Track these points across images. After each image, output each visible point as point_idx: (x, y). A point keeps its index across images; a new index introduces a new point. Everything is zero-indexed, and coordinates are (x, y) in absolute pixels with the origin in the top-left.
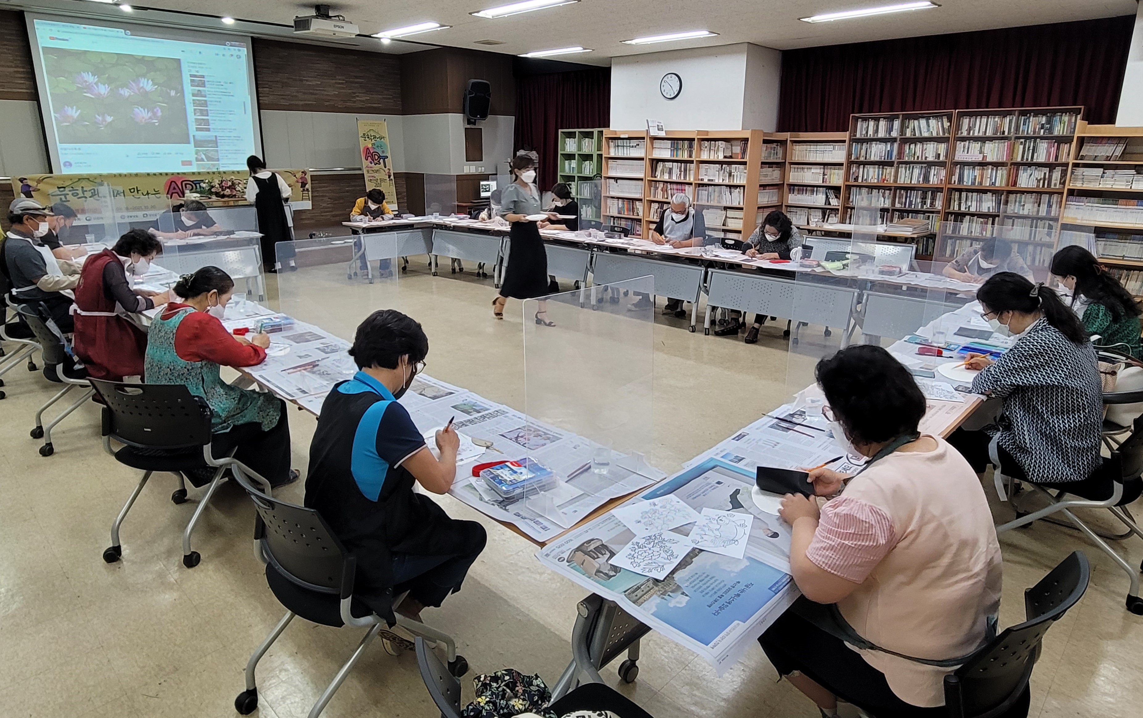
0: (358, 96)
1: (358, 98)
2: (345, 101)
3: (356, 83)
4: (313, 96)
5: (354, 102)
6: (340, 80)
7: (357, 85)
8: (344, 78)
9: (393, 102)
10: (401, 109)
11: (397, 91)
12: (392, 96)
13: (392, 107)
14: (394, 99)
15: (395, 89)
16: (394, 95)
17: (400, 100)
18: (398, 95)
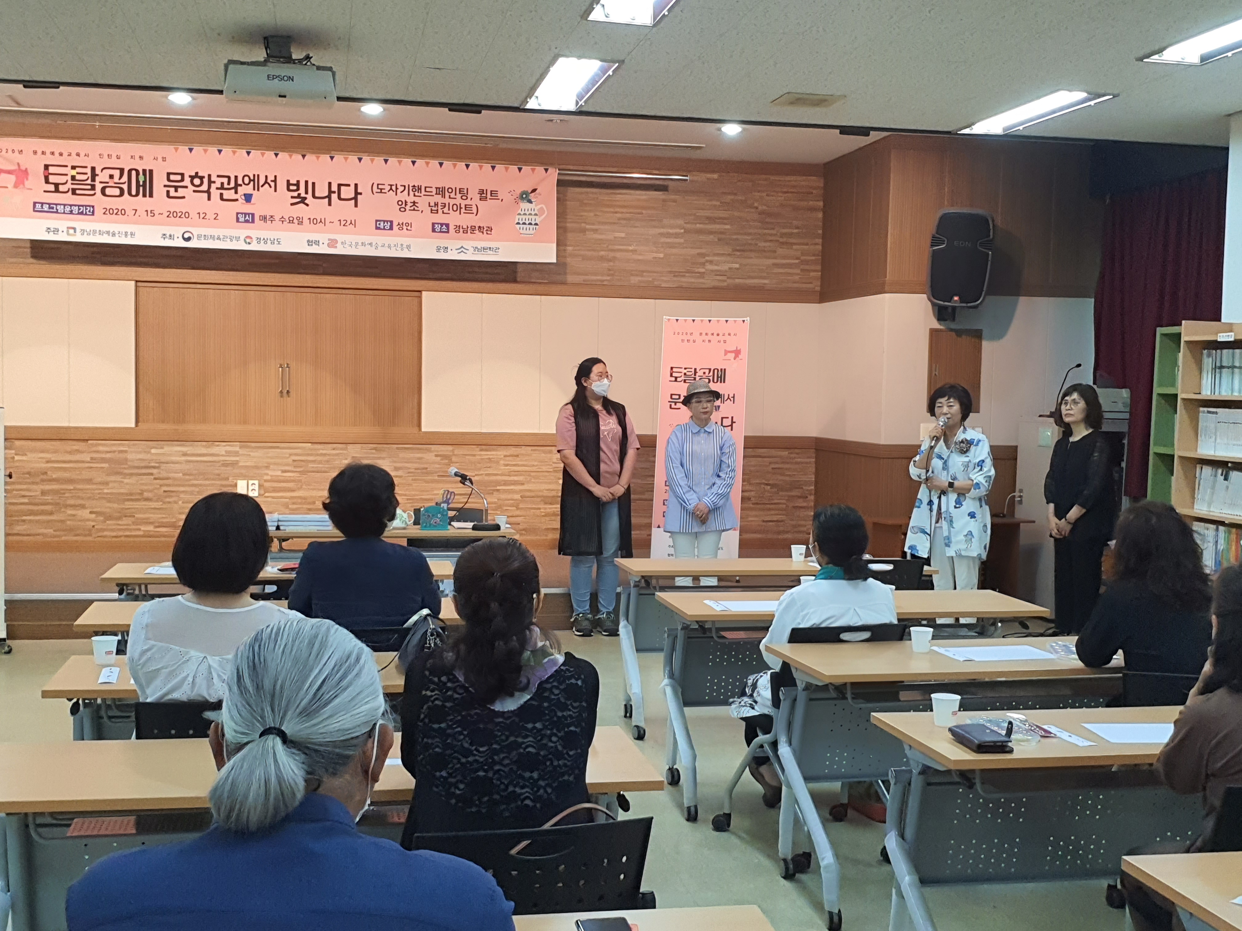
0: (711, 262)
1: (709, 267)
2: (676, 274)
3: (711, 233)
4: (606, 265)
5: (702, 275)
6: (672, 227)
7: (712, 237)
8: (680, 222)
9: (798, 274)
10: (818, 289)
11: (812, 247)
12: (797, 259)
13: (796, 285)
14: (802, 267)
15: (807, 244)
16: (802, 258)
17: (819, 267)
18: (813, 258)
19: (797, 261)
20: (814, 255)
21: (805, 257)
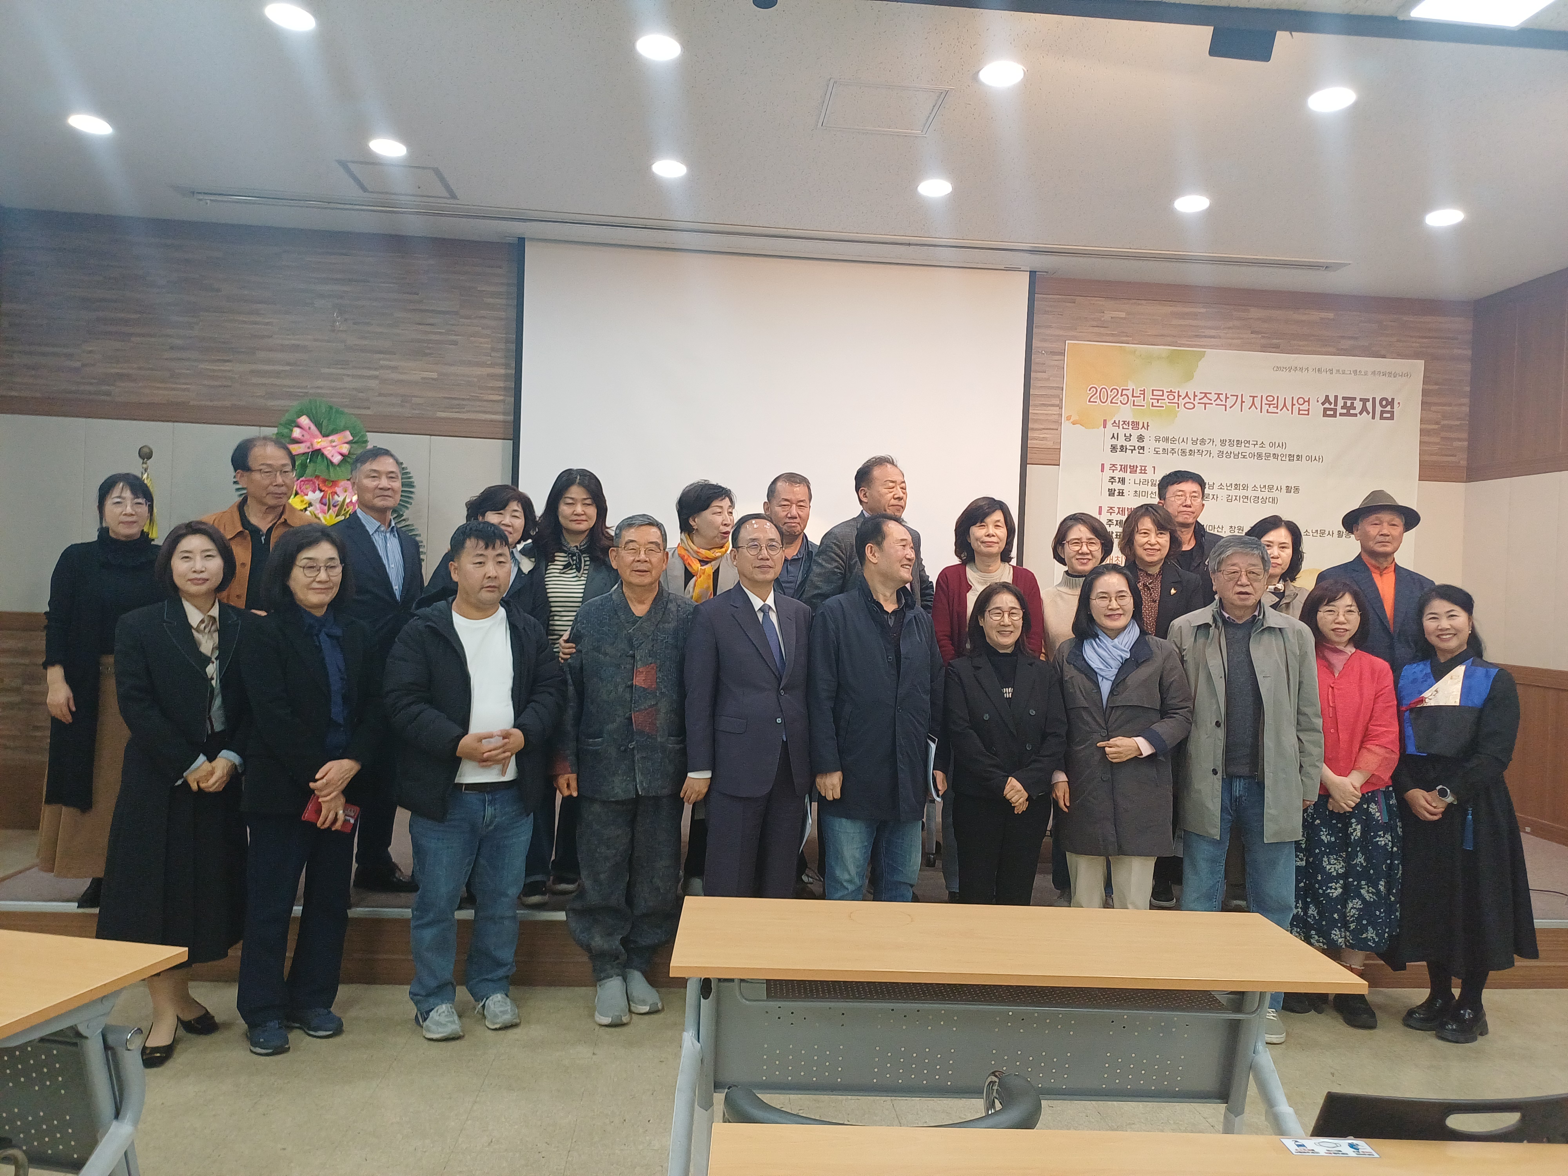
9: (1438, 444)
10: (1464, 463)
11: (1456, 408)
12: (1437, 423)
13: (1434, 458)
14: (1443, 434)
15: (1450, 405)
16: (1443, 422)
17: (1465, 435)
18: (1458, 423)
19: (1436, 427)
20: (1458, 419)
21: (1446, 422)
